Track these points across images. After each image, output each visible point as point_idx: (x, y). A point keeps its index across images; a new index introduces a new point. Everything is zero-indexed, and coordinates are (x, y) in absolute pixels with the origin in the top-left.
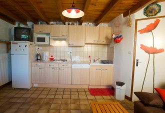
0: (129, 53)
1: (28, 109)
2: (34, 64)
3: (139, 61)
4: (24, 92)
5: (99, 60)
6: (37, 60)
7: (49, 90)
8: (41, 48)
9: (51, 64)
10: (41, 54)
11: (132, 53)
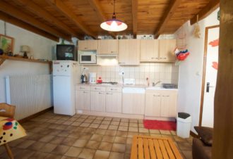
0: (197, 74)
1: (65, 138)
2: (78, 87)
3: (210, 85)
4: (65, 119)
5: (161, 83)
6: (83, 82)
7: (93, 119)
8: (87, 68)
9: (97, 88)
10: (87, 75)
11: (201, 74)
